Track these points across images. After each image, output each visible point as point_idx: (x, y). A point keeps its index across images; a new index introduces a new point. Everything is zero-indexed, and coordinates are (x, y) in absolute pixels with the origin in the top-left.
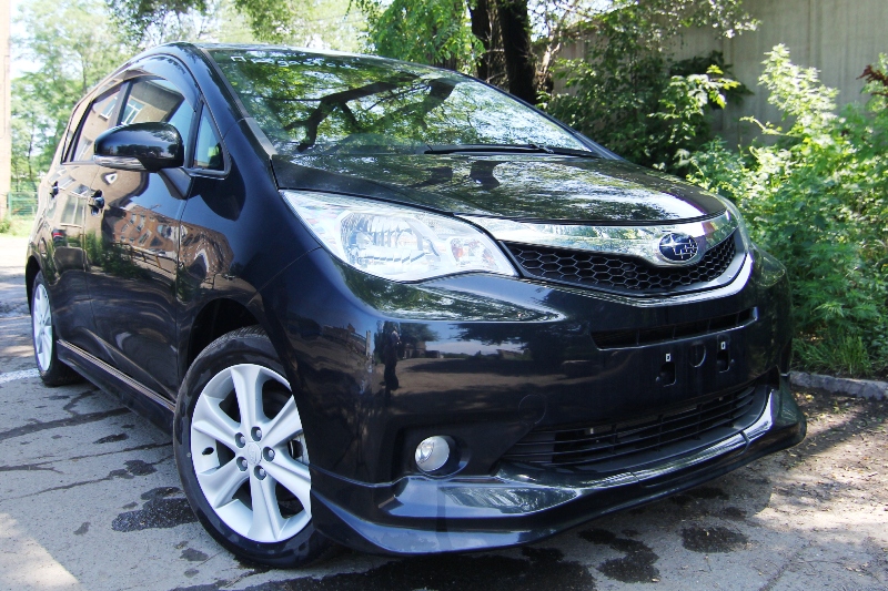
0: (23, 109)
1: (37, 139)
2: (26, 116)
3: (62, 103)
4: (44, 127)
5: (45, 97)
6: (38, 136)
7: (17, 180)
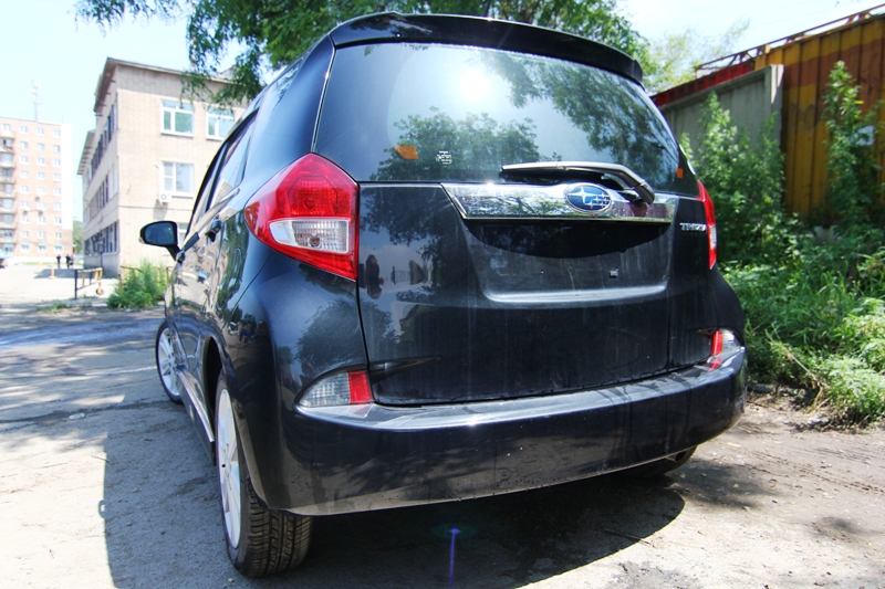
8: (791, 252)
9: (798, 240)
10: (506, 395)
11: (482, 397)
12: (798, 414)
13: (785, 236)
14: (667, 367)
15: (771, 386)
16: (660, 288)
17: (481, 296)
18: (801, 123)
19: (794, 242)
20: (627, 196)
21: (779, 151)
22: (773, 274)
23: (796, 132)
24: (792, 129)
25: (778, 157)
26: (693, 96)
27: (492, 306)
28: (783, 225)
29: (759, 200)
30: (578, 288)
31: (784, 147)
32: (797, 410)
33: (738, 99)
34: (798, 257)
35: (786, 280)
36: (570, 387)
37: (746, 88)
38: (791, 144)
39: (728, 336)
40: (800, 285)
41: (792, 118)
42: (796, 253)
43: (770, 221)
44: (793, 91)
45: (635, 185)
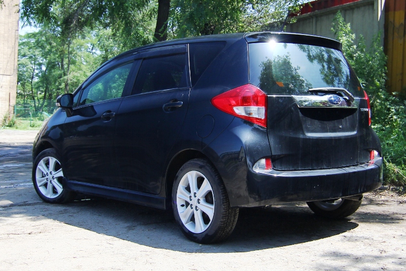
0: (29, 53)
1: (37, 71)
2: (31, 57)
3: (50, 51)
4: (40, 65)
5: (40, 47)
6: (37, 69)
7: (25, 96)
8: (392, 117)
9: (395, 110)
10: (310, 168)
11: (303, 169)
12: (400, 197)
13: (388, 106)
14: (357, 163)
15: (387, 186)
16: (355, 133)
17: (304, 134)
18: (396, 34)
19: (393, 110)
20: (345, 99)
21: (383, 53)
22: (383, 130)
23: (393, 39)
24: (390, 38)
25: (384, 58)
26: (328, 9)
27: (308, 138)
28: (386, 100)
29: (373, 83)
30: (330, 132)
31: (386, 51)
32: (400, 196)
33: (357, 15)
34: (396, 120)
35: (391, 132)
36: (329, 167)
37: (362, 9)
38: (390, 47)
39: (376, 153)
40: (398, 135)
41: (390, 30)
42: (395, 117)
43: (379, 97)
44: (391, 13)
45: (347, 94)
